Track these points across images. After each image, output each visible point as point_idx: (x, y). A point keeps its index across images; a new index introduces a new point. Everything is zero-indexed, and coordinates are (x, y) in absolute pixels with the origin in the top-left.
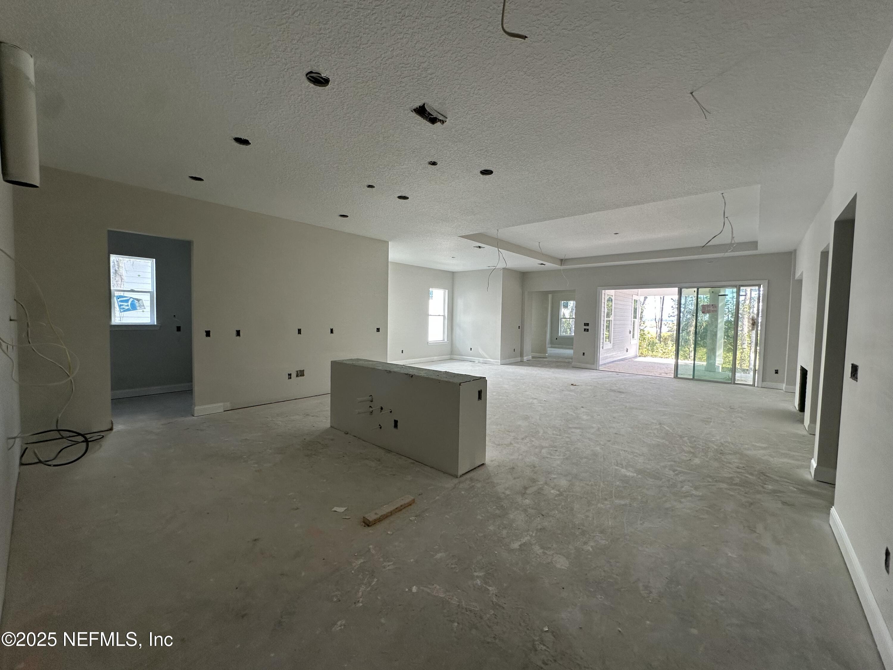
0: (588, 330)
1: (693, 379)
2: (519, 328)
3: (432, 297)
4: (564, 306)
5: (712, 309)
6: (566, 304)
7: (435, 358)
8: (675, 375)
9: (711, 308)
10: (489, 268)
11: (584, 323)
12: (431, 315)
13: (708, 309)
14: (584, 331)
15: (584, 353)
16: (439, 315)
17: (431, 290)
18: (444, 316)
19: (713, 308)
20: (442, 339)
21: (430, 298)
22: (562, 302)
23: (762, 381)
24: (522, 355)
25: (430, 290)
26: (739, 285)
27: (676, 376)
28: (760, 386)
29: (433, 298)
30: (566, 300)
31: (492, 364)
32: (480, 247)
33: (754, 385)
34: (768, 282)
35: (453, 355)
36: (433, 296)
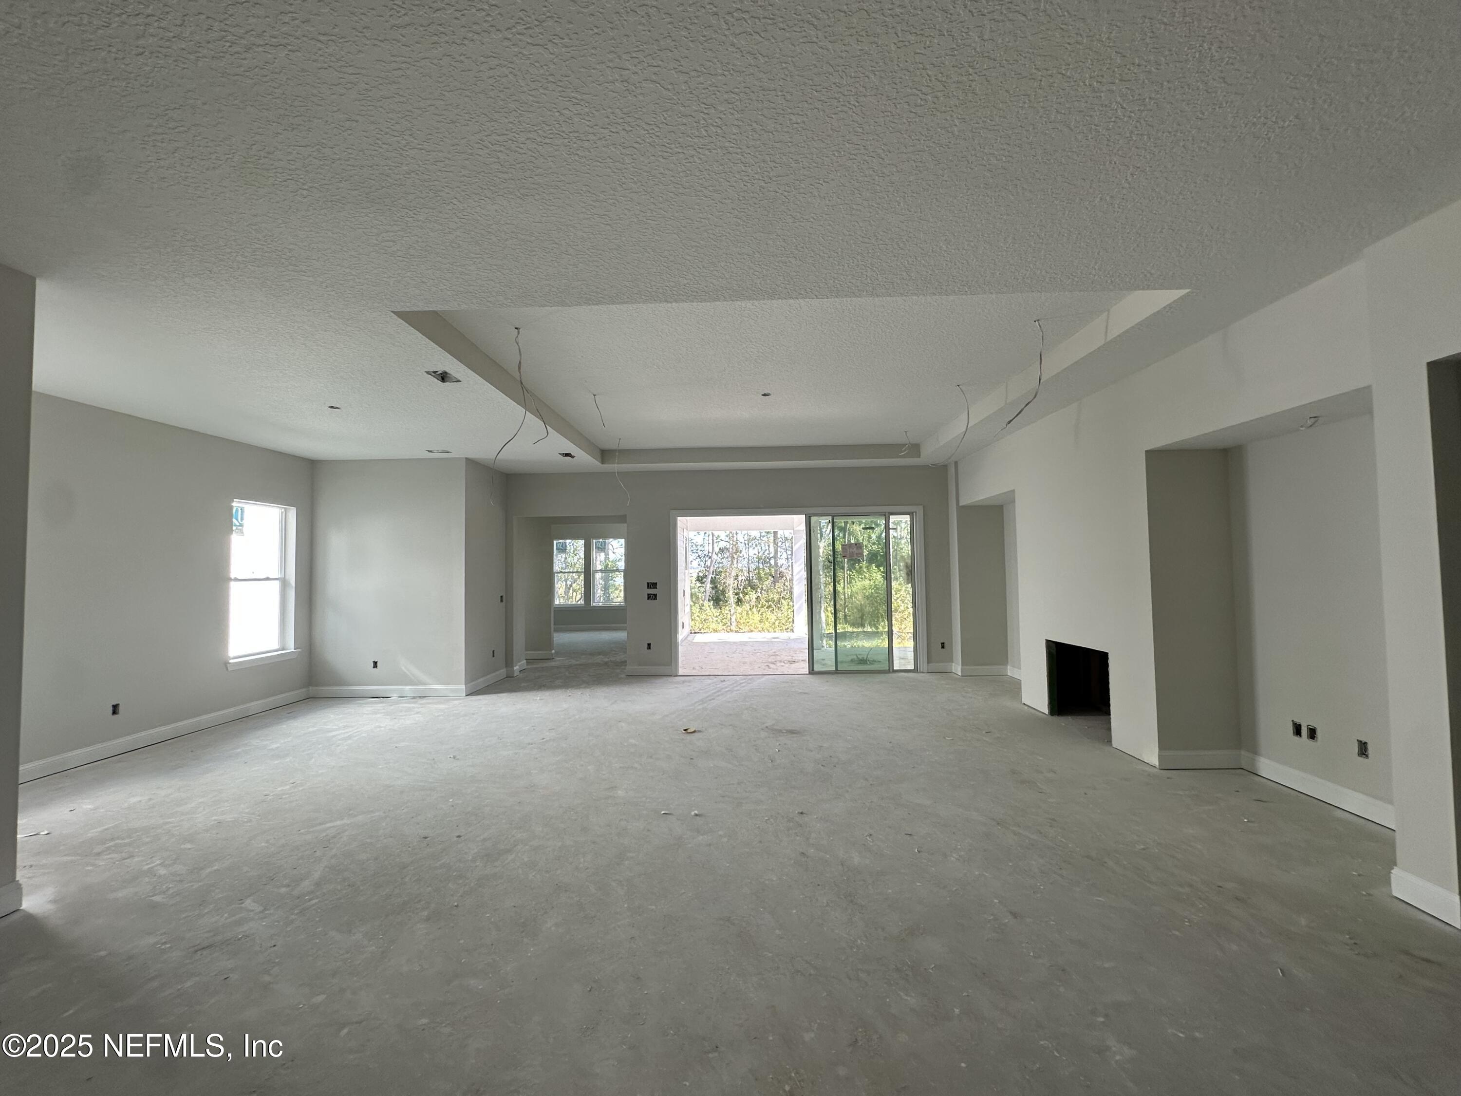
0: (655, 595)
1: (837, 672)
2: (502, 601)
3: (241, 525)
4: (597, 548)
5: (856, 552)
6: (601, 545)
7: (255, 706)
8: (811, 669)
9: (855, 549)
10: (431, 455)
11: (648, 583)
12: (236, 580)
13: (851, 550)
14: (648, 599)
15: (649, 645)
16: (268, 579)
17: (236, 504)
18: (284, 582)
19: (857, 548)
20: (276, 647)
21: (234, 528)
22: (594, 541)
23: (928, 663)
24: (509, 662)
25: (234, 504)
26: (889, 513)
27: (812, 671)
28: (926, 670)
29: (245, 529)
30: (603, 538)
31: (442, 697)
32: (444, 377)
33: (915, 670)
34: (924, 507)
35: (317, 685)
36: (245, 522)
